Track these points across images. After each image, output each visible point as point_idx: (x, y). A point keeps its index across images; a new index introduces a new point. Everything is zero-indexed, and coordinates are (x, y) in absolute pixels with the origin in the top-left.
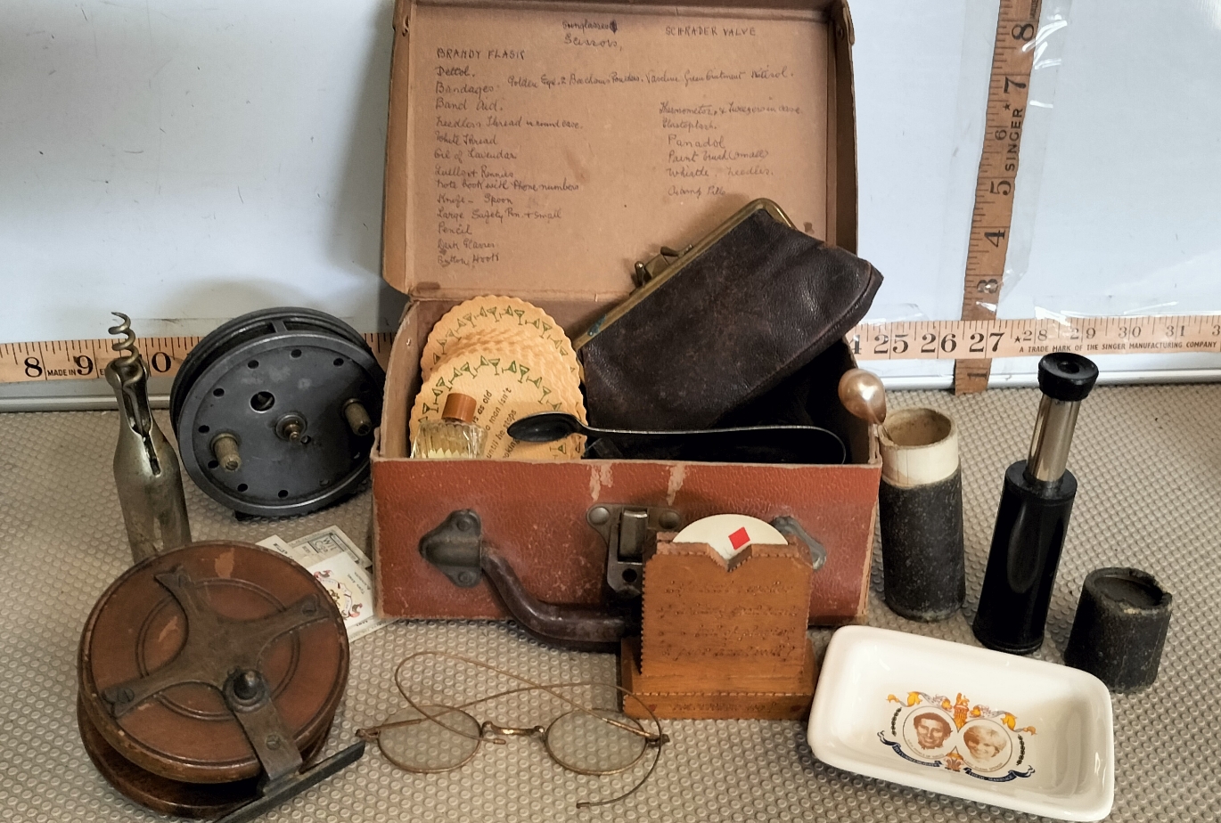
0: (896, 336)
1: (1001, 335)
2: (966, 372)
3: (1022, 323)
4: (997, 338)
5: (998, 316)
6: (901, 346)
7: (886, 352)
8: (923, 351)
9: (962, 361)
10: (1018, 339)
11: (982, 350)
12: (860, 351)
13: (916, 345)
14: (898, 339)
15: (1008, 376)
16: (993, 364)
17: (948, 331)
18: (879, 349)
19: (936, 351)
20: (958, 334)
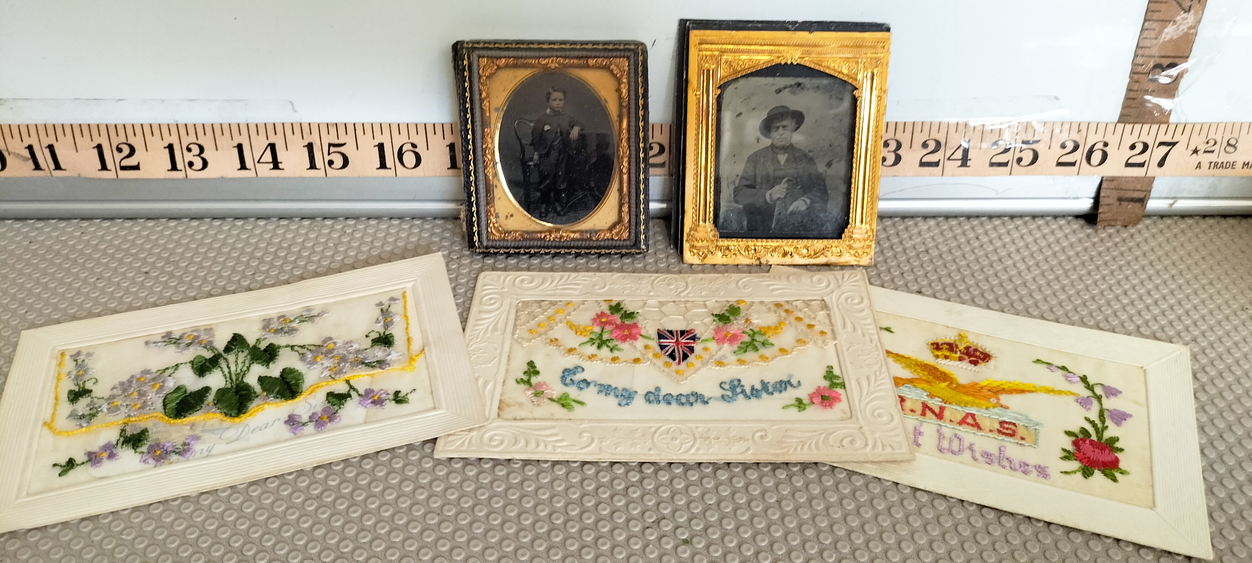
0: (1023, 142)
1: (1174, 144)
2: (1115, 194)
3: (1206, 128)
4: (1164, 149)
5: (1173, 119)
6: (1028, 157)
7: (1005, 164)
8: (1059, 164)
9: (1112, 179)
10: (1196, 151)
11: (1142, 165)
12: (968, 163)
13: (1049, 157)
14: (1024, 146)
15: (1171, 201)
16: (1155, 183)
17: (1099, 137)
18: (996, 160)
19: (1077, 164)
20: (1113, 141)
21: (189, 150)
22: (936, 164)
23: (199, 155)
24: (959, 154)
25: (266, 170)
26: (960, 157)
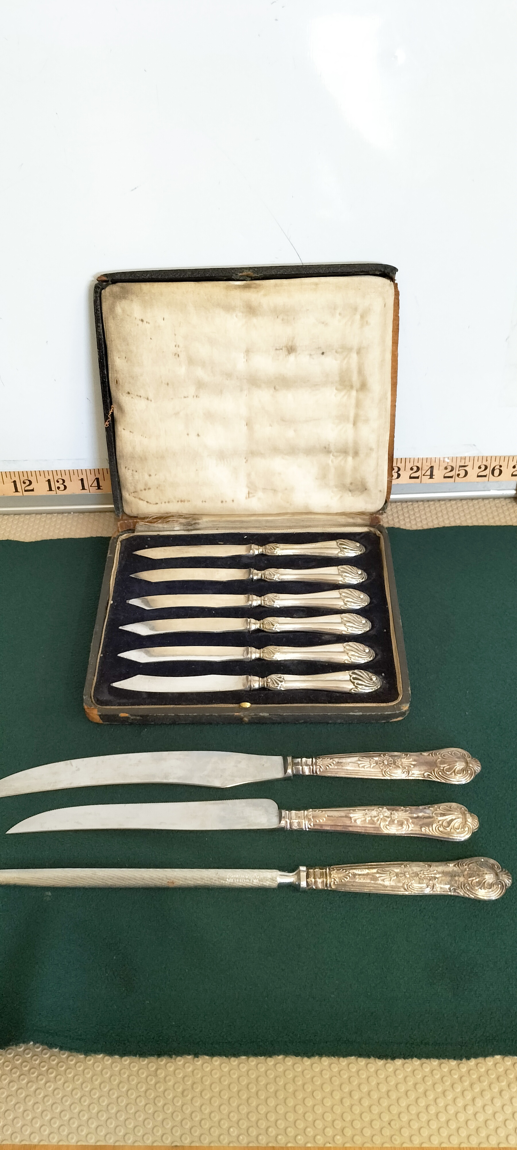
0: (460, 466)
6: (462, 473)
7: (451, 477)
8: (478, 476)
12: (433, 477)
13: (473, 473)
14: (460, 468)
17: (497, 463)
18: (446, 475)
19: (488, 476)
20: (504, 464)
21: (58, 482)
22: (418, 478)
23: (62, 484)
24: (429, 473)
25: (94, 490)
26: (429, 474)
